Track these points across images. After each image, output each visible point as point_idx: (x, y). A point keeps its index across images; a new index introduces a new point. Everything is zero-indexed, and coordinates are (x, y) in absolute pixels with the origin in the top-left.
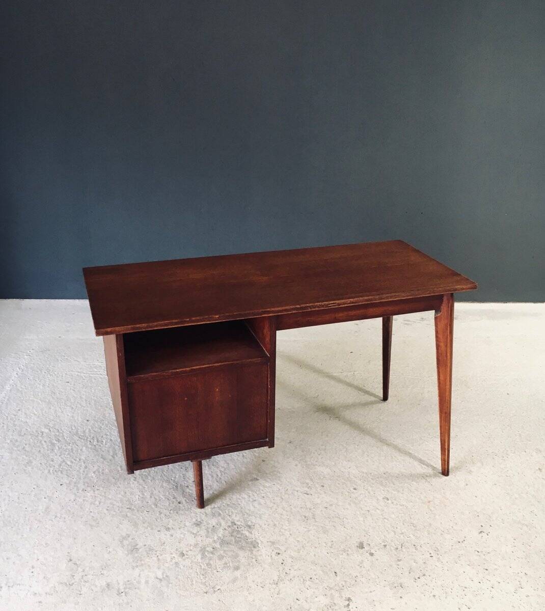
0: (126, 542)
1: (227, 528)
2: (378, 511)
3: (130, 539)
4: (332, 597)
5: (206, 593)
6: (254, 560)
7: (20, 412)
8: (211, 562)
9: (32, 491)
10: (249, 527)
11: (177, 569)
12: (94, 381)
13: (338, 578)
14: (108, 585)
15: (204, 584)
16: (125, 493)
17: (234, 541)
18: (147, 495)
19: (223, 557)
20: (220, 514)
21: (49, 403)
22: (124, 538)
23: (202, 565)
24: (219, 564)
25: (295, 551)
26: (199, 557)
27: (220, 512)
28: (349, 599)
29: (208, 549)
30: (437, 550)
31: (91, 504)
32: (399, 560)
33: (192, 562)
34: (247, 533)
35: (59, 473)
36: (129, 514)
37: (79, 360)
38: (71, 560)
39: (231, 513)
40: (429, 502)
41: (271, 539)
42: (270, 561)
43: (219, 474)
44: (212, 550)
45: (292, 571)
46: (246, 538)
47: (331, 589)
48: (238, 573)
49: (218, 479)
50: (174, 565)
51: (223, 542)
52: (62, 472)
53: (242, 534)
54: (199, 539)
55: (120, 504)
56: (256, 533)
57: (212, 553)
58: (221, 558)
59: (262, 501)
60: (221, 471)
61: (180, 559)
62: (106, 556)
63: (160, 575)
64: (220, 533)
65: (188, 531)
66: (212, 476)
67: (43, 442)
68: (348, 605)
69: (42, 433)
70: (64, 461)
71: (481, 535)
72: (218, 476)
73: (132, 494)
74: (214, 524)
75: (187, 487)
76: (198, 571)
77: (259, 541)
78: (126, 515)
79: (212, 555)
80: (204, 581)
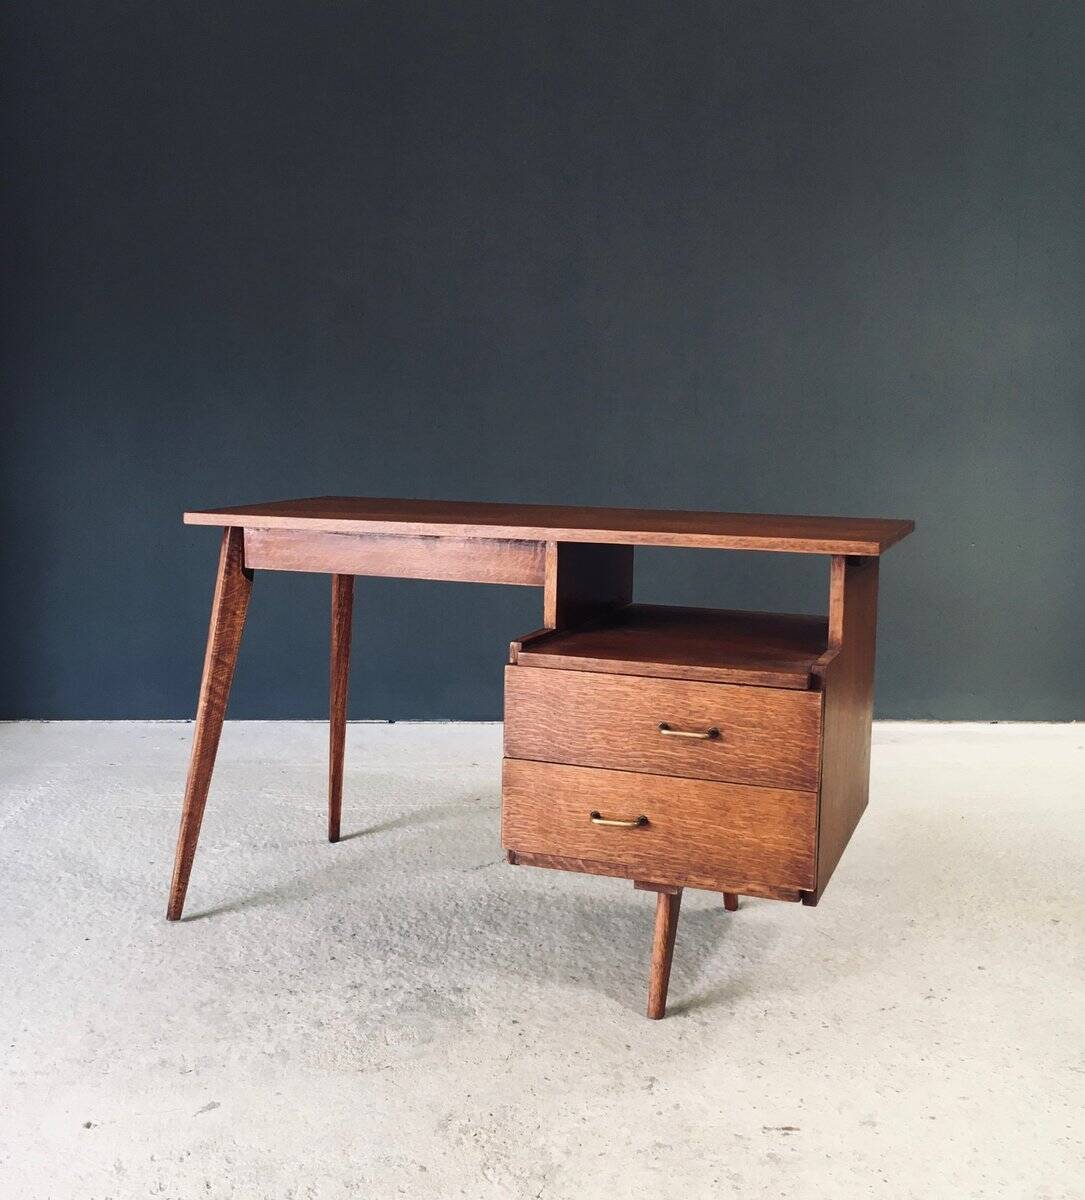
0: (207, 1009)
1: (412, 991)
2: (720, 971)
3: (216, 1005)
4: (618, 1076)
5: (362, 1071)
6: (464, 1031)
7: (20, 854)
8: (377, 1033)
9: (28, 947)
10: (460, 990)
11: (305, 1042)
12: (171, 815)
13: (632, 1054)
14: (163, 1063)
15: (361, 1060)
16: (215, 949)
17: (425, 1007)
18: (258, 952)
19: (401, 1027)
20: (401, 975)
21: (80, 841)
22: (204, 1004)
23: (358, 1037)
24: (391, 1035)
25: (549, 1019)
26: (353, 1027)
27: (402, 972)
28: (652, 1079)
29: (373, 1017)
30: (837, 1019)
31: (144, 963)
32: (759, 1031)
33: (338, 1032)
34: (453, 998)
35: (86, 926)
36: (217, 975)
37: (145, 791)
38: (92, 1031)
39: (423, 974)
40: (827, 960)
41: (502, 1005)
42: (496, 1031)
43: (406, 926)
44: (380, 1018)
45: (540, 1043)
46: (452, 1003)
47: (617, 1066)
48: (430, 1047)
49: (403, 932)
50: (301, 1037)
51: (402, 1008)
52: (91, 925)
53: (442, 999)
54: (355, 1005)
55: (202, 963)
56: (473, 998)
57: (380, 1022)
58: (397, 1027)
59: (488, 959)
60: (408, 923)
61: (313, 1030)
62: (165, 1026)
63: (270, 1049)
64: (400, 997)
65: (335, 995)
66: (392, 929)
67: (60, 890)
68: (651, 1085)
69: (60, 878)
70: (97, 911)
71: (928, 1001)
72: (401, 928)
73: (227, 950)
74: (388, 986)
75: (340, 941)
76: (348, 1044)
77: (476, 1008)
78: (213, 976)
79: (379, 1025)
80: (358, 1056)
